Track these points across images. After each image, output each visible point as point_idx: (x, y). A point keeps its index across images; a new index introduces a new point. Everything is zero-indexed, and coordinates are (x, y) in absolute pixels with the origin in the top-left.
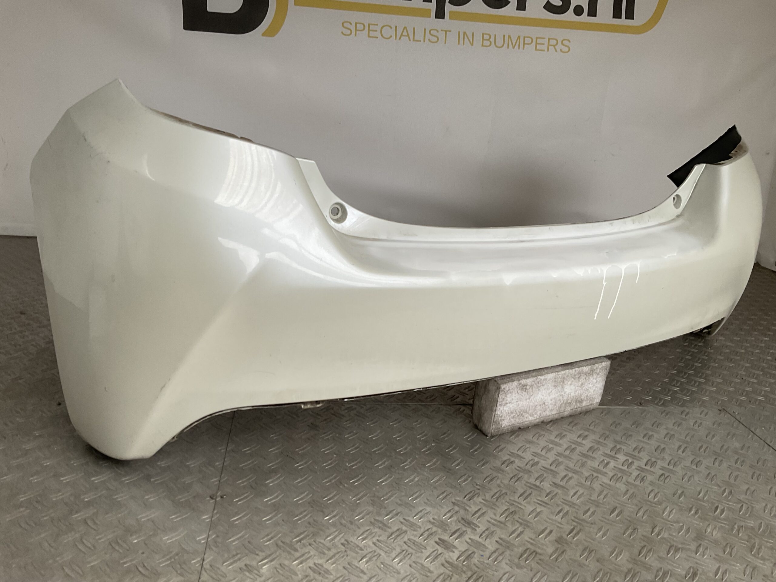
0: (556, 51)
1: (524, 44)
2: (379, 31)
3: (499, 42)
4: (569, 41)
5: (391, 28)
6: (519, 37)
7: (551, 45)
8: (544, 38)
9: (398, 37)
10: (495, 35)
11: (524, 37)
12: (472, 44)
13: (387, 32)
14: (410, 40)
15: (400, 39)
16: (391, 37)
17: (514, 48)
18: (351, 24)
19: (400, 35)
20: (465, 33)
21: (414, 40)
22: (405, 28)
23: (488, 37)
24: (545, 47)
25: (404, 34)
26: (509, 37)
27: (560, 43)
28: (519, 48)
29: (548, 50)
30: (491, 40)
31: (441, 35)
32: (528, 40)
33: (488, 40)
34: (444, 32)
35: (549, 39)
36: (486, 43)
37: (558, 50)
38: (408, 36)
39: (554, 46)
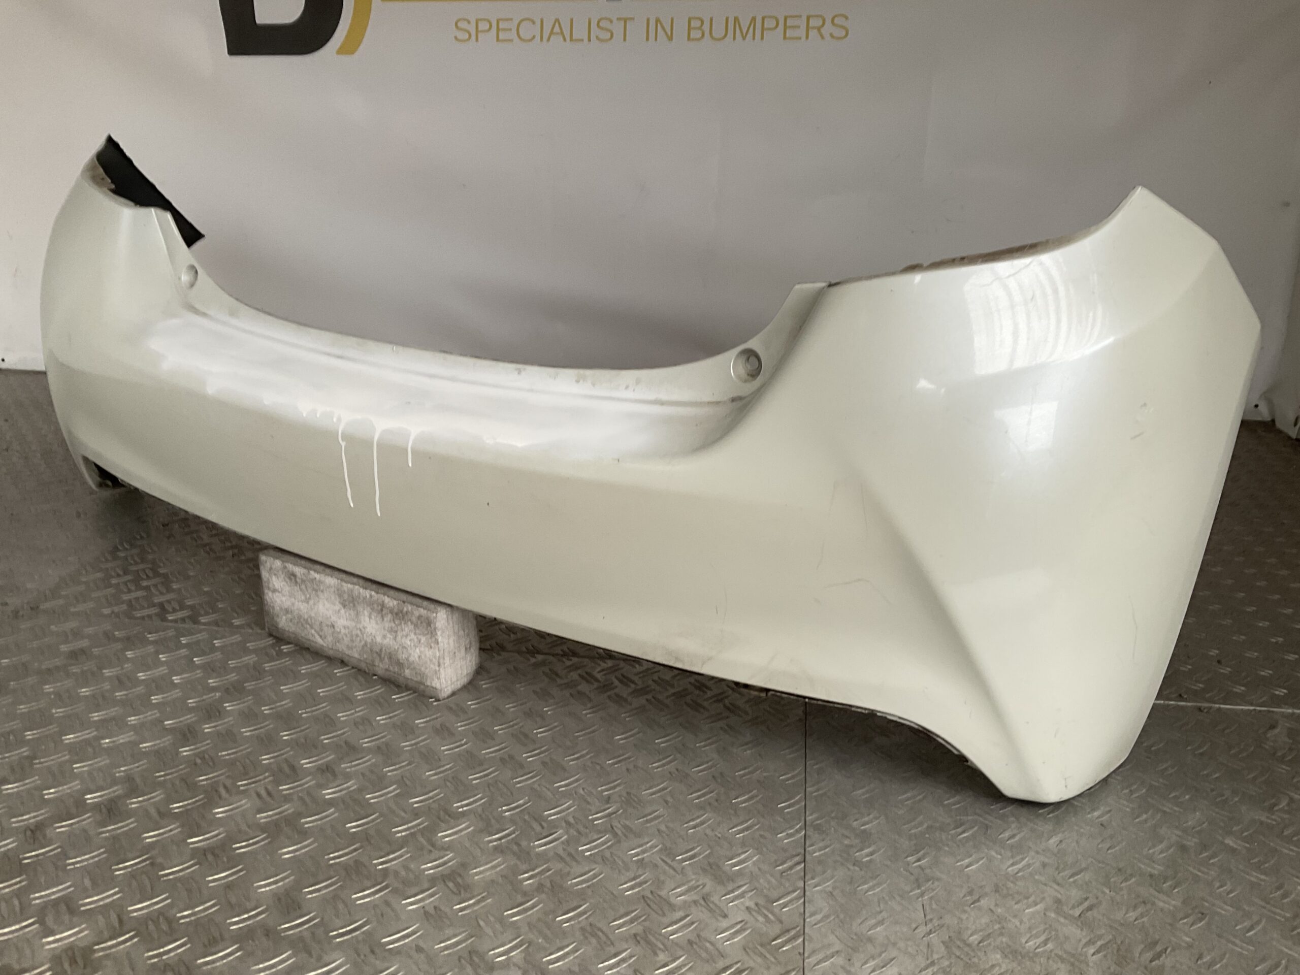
0: (822, 37)
1: (763, 29)
2: (514, 31)
3: (718, 31)
4: (847, 18)
5: (534, 23)
6: (754, 19)
7: (814, 28)
8: (800, 16)
9: (545, 37)
10: (711, 20)
11: (763, 19)
12: (670, 38)
13: (527, 31)
14: (565, 40)
15: (549, 40)
16: (534, 37)
17: (744, 38)
18: (469, 22)
19: (548, 34)
20: (658, 21)
21: (571, 40)
22: (557, 20)
23: (698, 24)
24: (802, 32)
25: (555, 31)
26: (736, 19)
27: (828, 22)
28: (754, 38)
29: (807, 37)
30: (703, 27)
31: (618, 28)
32: (770, 23)
33: (700, 28)
34: (622, 23)
35: (808, 18)
36: (695, 34)
37: (827, 36)
38: (562, 33)
39: (819, 29)
